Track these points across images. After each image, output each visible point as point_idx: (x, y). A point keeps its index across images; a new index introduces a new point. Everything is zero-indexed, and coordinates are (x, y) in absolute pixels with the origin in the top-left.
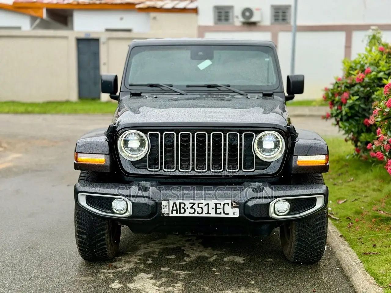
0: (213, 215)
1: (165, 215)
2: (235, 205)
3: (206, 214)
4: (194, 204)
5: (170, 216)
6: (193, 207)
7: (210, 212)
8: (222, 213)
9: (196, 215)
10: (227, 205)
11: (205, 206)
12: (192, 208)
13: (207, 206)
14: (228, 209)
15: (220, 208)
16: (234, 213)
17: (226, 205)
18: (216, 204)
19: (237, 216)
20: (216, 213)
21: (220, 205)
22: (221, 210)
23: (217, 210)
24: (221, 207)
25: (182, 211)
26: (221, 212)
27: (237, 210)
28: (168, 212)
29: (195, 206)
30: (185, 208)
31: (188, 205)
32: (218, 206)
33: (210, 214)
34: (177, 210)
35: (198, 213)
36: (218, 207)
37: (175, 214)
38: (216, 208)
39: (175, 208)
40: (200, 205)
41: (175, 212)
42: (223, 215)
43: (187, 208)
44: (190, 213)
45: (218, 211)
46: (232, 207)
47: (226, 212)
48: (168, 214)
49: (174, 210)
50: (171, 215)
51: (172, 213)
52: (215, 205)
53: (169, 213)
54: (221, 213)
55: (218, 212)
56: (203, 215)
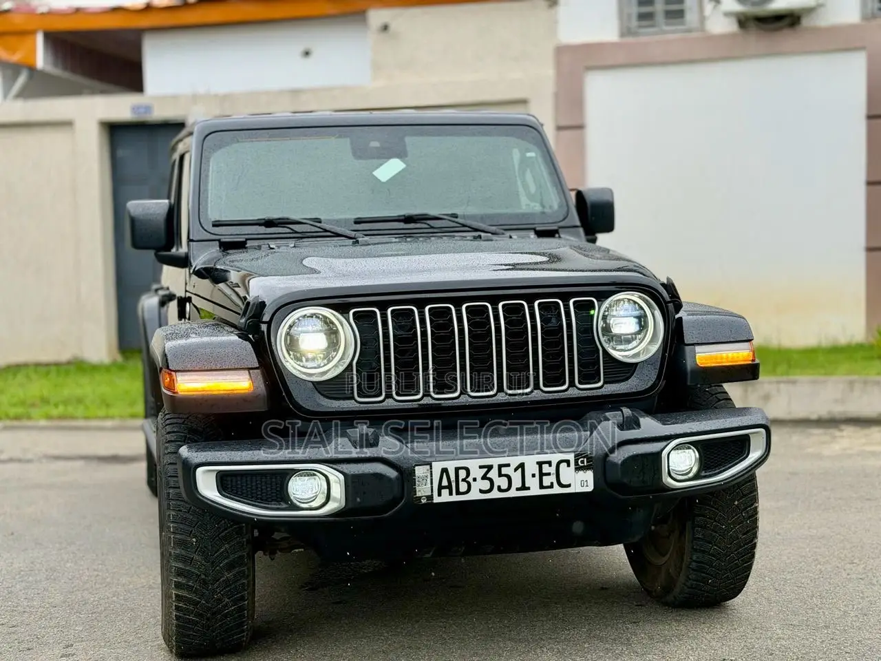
0: (535, 490)
1: (424, 501)
2: (583, 462)
3: (518, 489)
4: (490, 468)
5: (435, 501)
6: (488, 476)
7: (527, 485)
8: (555, 484)
9: (496, 494)
10: (565, 464)
11: (516, 470)
12: (484, 477)
13: (520, 470)
14: (568, 474)
15: (549, 474)
16: (581, 482)
17: (563, 465)
18: (540, 464)
19: (590, 488)
20: (542, 487)
21: (550, 466)
22: (553, 478)
23: (544, 477)
24: (552, 470)
25: (463, 487)
26: (552, 483)
27: (589, 476)
28: (430, 494)
29: (493, 474)
30: (470, 479)
31: (477, 473)
32: (546, 468)
33: (528, 488)
34: (449, 487)
35: (500, 489)
36: (544, 472)
37: (446, 497)
38: (542, 474)
39: (445, 483)
40: (504, 470)
41: (445, 492)
42: (557, 490)
43: (475, 480)
44: (481, 491)
45: (547, 481)
46: (578, 468)
47: (563, 482)
48: (430, 497)
49: (445, 487)
50: (437, 500)
51: (440, 494)
52: (538, 466)
53: (432, 495)
54: (551, 486)
55: (545, 484)
56: (513, 493)
